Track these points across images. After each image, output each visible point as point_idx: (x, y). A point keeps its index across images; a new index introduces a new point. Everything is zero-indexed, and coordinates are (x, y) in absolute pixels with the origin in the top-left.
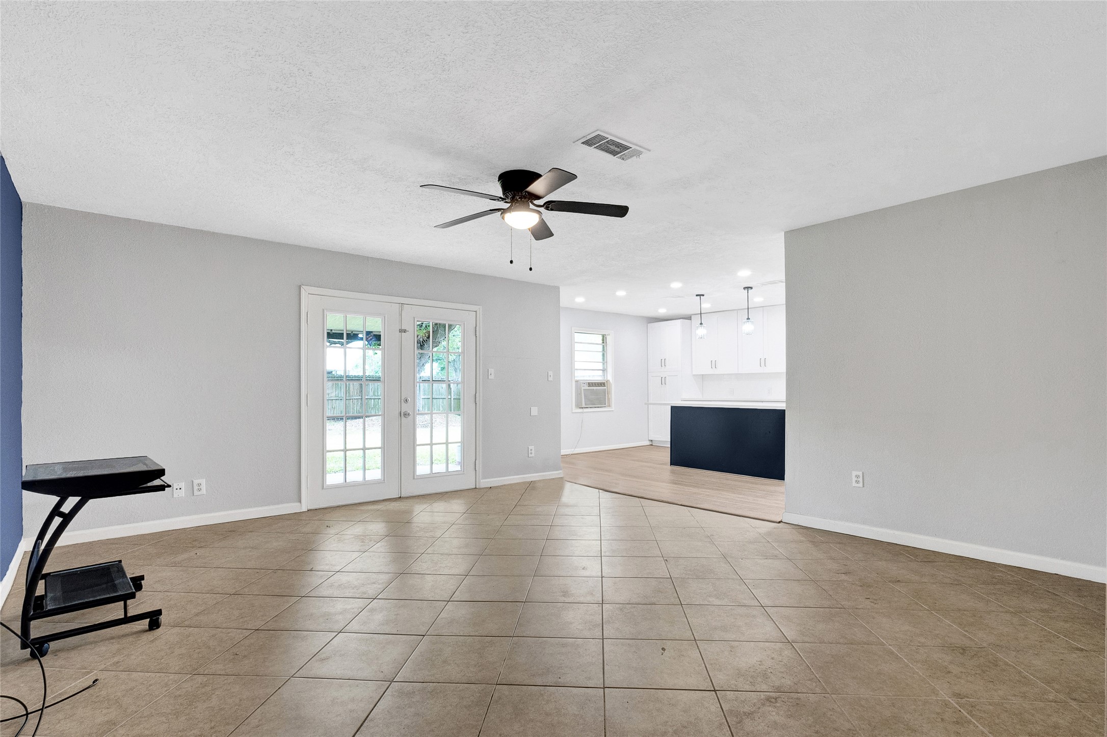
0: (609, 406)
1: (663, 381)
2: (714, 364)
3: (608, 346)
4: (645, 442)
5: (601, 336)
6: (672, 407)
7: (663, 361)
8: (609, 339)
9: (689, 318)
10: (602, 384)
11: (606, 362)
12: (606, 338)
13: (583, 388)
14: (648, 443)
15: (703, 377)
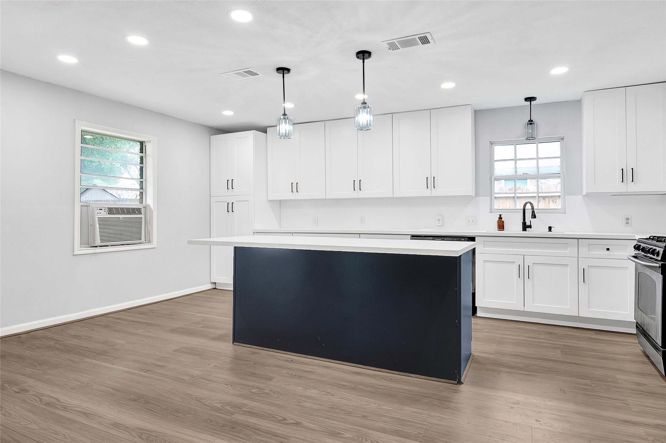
0: (150, 242)
1: (230, 207)
2: (295, 187)
3: (148, 158)
4: (206, 286)
5: (139, 143)
6: (236, 248)
7: (230, 182)
8: (149, 148)
9: (264, 130)
10: (139, 211)
11: (146, 180)
12: (145, 146)
13: (97, 217)
14: (210, 286)
15: (281, 203)
